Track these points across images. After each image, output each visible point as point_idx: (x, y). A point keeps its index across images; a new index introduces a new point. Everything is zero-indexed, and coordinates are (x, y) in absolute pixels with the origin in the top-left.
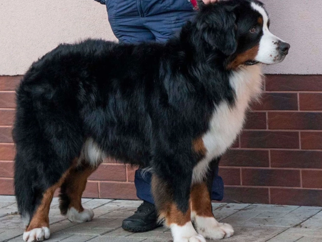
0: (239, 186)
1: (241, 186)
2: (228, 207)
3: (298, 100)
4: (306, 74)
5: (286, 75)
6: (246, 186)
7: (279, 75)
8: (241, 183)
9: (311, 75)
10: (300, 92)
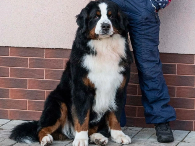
0: (135, 117)
1: (137, 117)
2: (131, 129)
3: (177, 68)
4: (183, 53)
5: (170, 54)
6: (140, 118)
7: (166, 53)
8: (137, 116)
9: (186, 54)
10: (178, 64)
